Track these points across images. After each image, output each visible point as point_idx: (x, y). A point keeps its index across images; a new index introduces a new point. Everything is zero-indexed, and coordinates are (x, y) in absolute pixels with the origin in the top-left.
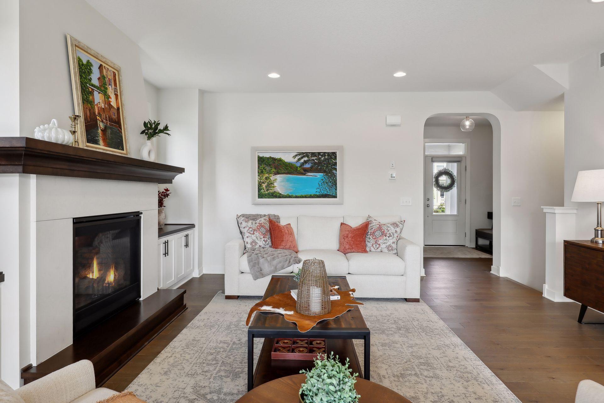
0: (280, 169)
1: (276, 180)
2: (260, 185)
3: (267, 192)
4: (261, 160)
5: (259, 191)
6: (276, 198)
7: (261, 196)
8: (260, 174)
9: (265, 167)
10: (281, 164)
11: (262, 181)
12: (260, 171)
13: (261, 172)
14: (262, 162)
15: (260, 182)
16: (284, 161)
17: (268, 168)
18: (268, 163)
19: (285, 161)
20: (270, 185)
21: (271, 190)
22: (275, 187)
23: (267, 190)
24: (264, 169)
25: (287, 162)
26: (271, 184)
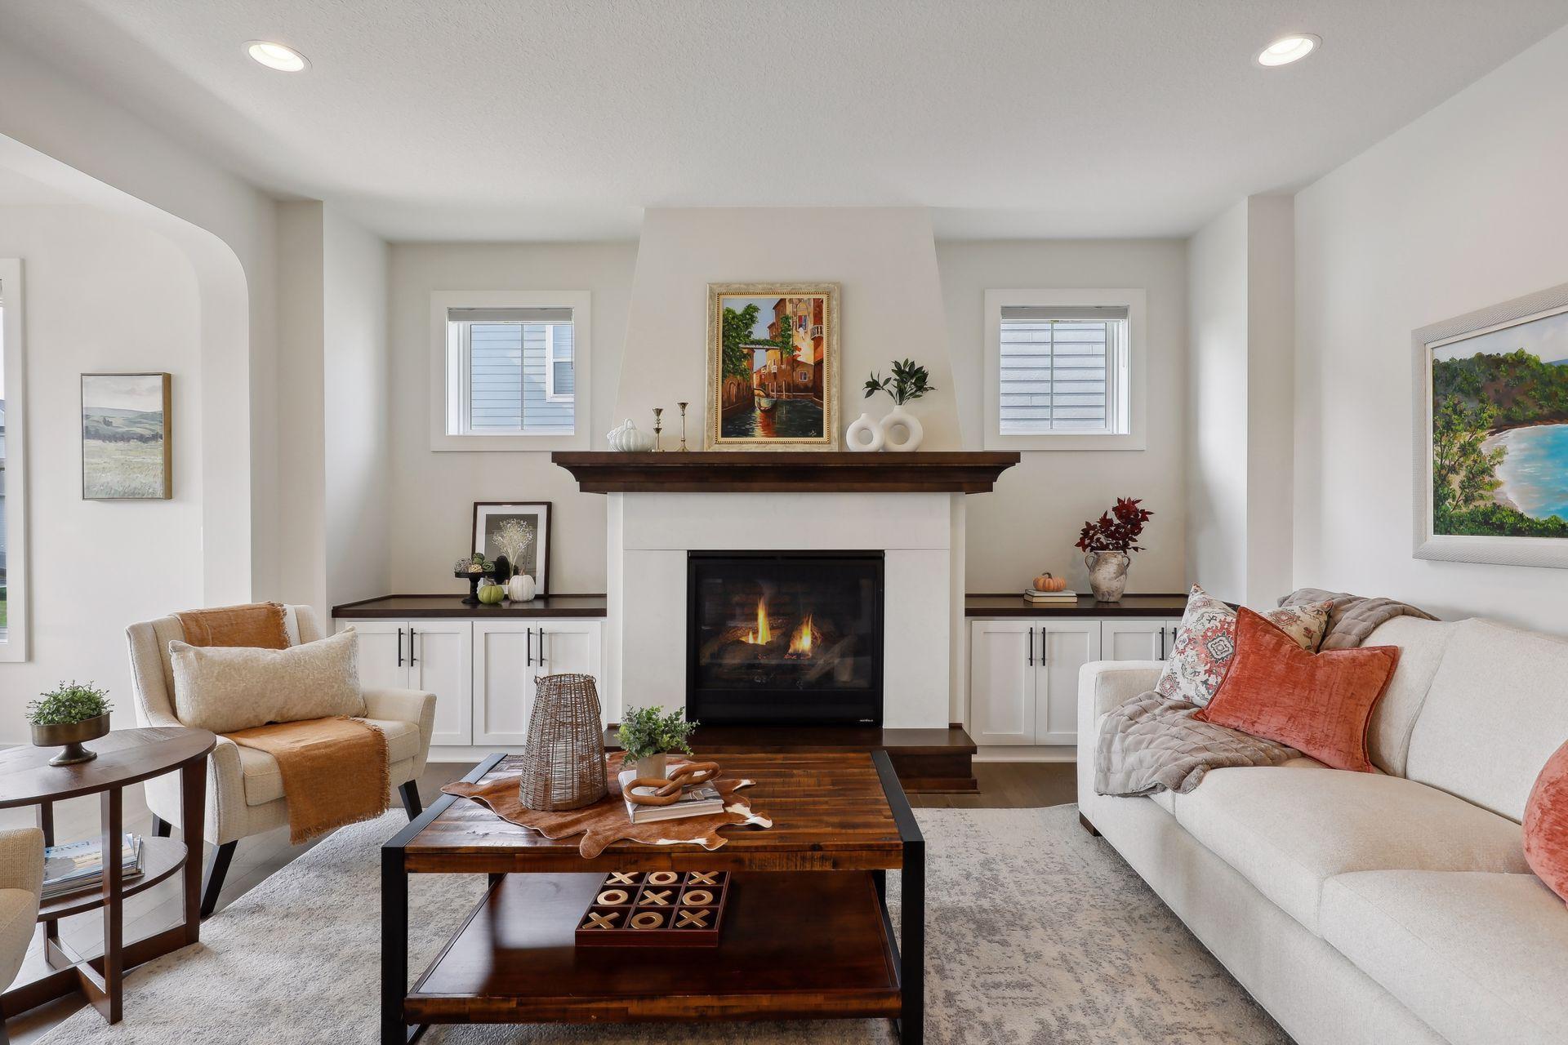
0: (1517, 403)
1: (1501, 452)
2: (1441, 480)
3: (1464, 510)
4: (1447, 377)
5: (1436, 506)
6: (1500, 534)
7: (1445, 524)
8: (1442, 434)
9: (1459, 403)
10: (1520, 378)
11: (1447, 462)
12: (1440, 423)
13: (1444, 428)
14: (1448, 383)
15: (1442, 467)
16: (1538, 363)
17: (1469, 406)
18: (1469, 384)
19: (1544, 360)
20: (1479, 476)
21: (1482, 497)
22: (1498, 484)
23: (1467, 500)
24: (1455, 411)
25: (1550, 365)
26: (1483, 472)
